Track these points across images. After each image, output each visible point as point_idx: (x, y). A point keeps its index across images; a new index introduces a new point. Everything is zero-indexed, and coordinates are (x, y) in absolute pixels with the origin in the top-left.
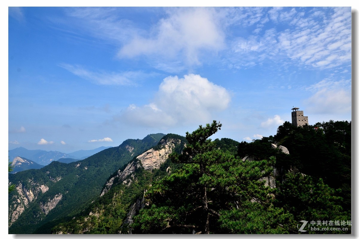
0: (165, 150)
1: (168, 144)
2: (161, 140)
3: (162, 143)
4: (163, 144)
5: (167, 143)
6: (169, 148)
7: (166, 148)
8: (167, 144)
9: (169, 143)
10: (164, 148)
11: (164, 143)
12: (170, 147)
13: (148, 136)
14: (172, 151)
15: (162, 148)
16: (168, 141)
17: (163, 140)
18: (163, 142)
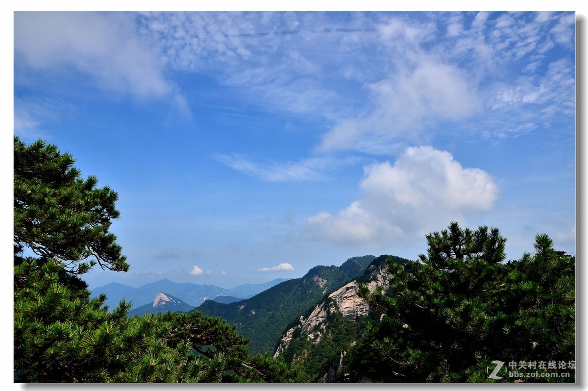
0: (377, 283)
1: (382, 274)
2: (369, 267)
3: (372, 272)
4: (373, 274)
5: (380, 272)
6: (384, 281)
7: (378, 281)
8: (380, 274)
9: (384, 271)
10: (375, 279)
11: (375, 271)
12: (384, 278)
13: (349, 261)
14: (388, 285)
15: (372, 280)
16: (382, 268)
17: (373, 266)
18: (373, 270)
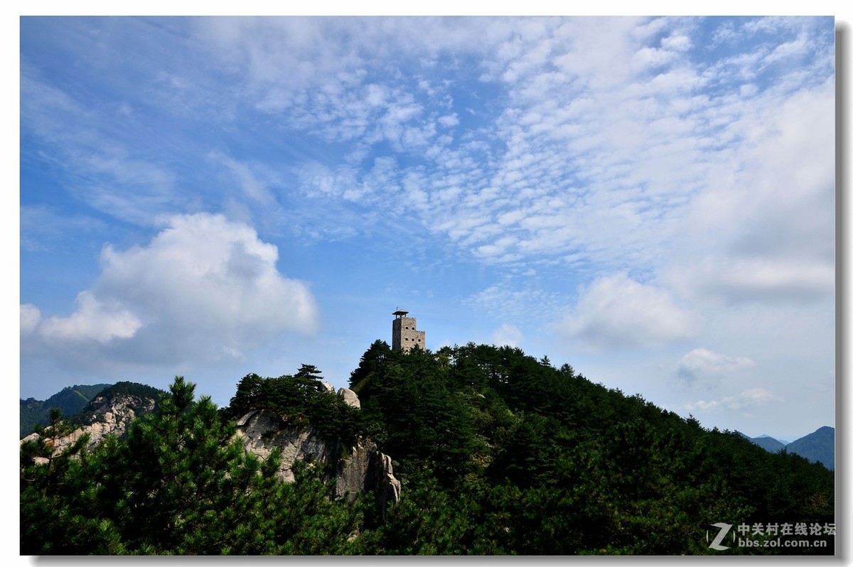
0: (103, 426)
1: (115, 412)
2: (94, 399)
3: (97, 409)
4: (98, 411)
5: (113, 408)
6: (117, 422)
7: (105, 422)
8: (112, 411)
9: (119, 406)
10: (101, 420)
11: (104, 406)
12: (118, 418)
14: (124, 429)
15: (95, 421)
16: (117, 402)
17: (100, 399)
18: (99, 406)
